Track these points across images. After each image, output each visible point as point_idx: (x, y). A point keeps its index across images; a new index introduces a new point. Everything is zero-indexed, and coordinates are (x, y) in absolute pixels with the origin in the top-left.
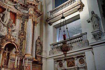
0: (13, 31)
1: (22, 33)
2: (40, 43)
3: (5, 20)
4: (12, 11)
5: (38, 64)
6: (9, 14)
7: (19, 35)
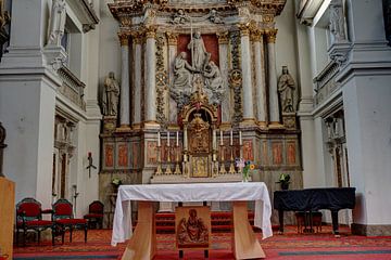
0: (214, 77)
1: (236, 75)
2: (287, 82)
3: (194, 60)
4: (206, 32)
5: (286, 134)
6: (200, 42)
7: (230, 81)
